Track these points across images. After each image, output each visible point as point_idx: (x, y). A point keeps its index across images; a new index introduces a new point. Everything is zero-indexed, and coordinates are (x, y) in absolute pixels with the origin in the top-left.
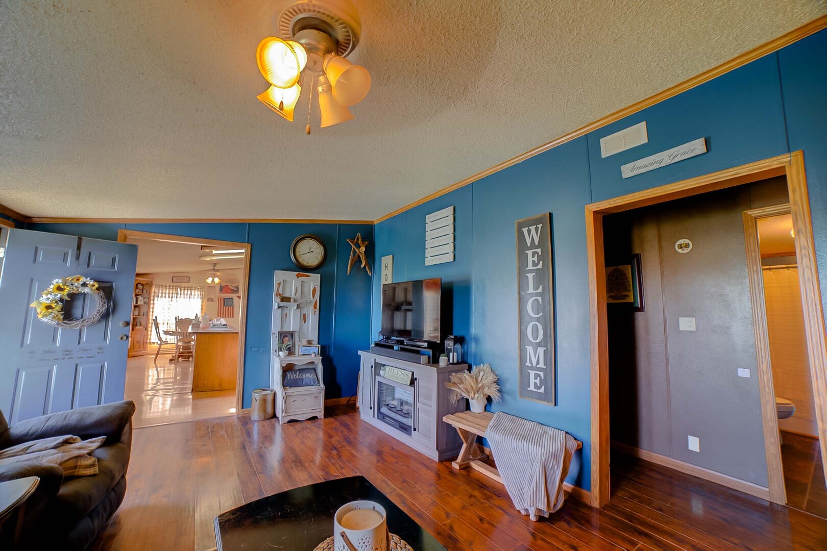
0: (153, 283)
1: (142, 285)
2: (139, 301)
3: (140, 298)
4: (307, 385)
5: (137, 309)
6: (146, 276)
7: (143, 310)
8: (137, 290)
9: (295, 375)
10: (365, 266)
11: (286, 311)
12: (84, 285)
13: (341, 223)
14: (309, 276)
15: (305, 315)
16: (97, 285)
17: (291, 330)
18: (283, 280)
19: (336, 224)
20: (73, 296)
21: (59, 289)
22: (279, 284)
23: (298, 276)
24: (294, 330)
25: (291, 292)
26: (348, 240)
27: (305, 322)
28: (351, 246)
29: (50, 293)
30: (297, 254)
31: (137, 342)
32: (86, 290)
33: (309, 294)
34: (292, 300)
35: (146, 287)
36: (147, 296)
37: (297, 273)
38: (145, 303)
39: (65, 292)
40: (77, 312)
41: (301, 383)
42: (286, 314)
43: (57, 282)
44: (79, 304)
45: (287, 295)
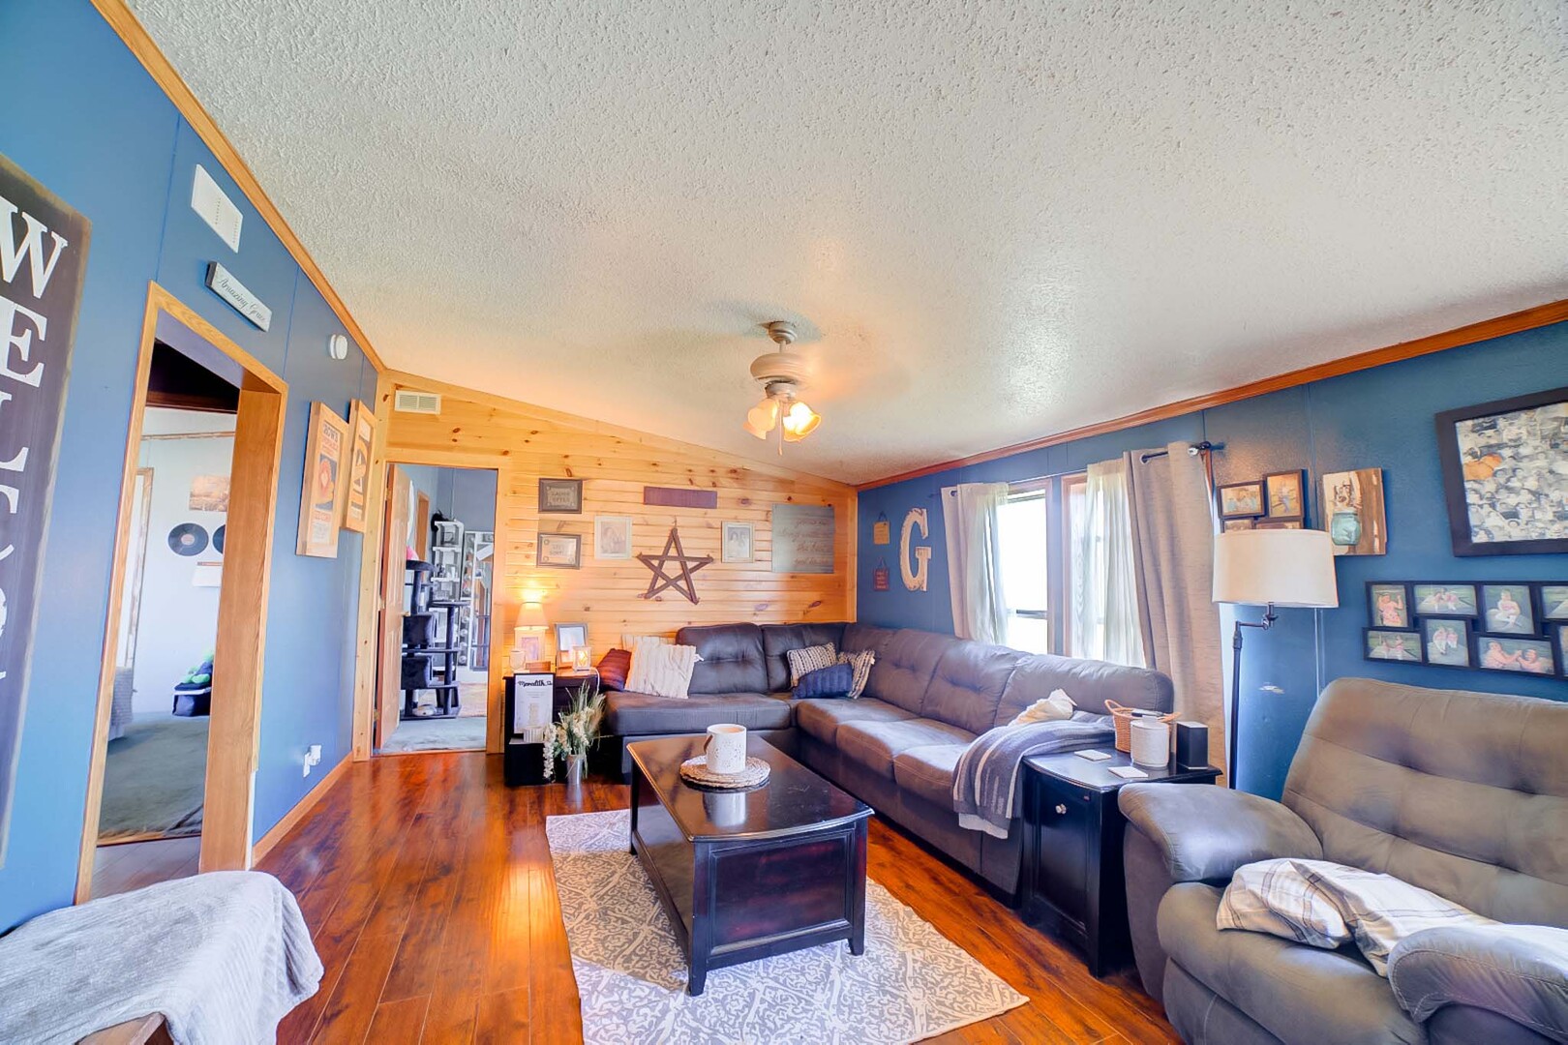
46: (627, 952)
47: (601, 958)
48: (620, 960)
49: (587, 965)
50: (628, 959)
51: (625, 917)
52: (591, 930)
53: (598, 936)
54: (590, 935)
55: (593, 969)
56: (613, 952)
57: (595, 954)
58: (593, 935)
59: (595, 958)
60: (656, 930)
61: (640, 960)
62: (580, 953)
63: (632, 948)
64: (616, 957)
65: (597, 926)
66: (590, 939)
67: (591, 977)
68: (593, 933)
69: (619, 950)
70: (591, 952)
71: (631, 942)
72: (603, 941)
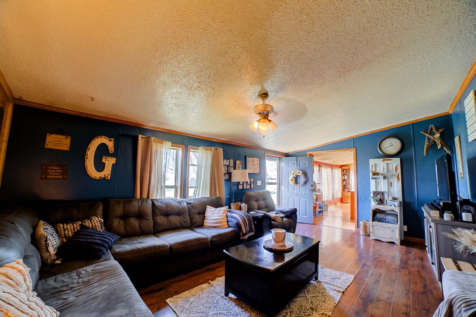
0: (351, 169)
1: (346, 170)
2: (345, 178)
3: (345, 176)
4: (388, 222)
5: (345, 181)
6: (347, 166)
7: (348, 182)
8: (344, 173)
9: (381, 216)
10: (442, 147)
11: (378, 180)
12: (299, 172)
13: (413, 122)
14: (391, 160)
15: (391, 183)
16: (302, 172)
17: (383, 191)
18: (375, 164)
19: (410, 124)
20: (297, 176)
21: (294, 174)
22: (372, 166)
23: (384, 161)
24: (384, 191)
25: (380, 170)
26: (421, 132)
27: (392, 187)
28: (426, 135)
29: (292, 175)
30: (382, 148)
31: (346, 196)
32: (299, 174)
33: (393, 171)
34: (380, 174)
35: (348, 171)
36: (348, 175)
37: (383, 159)
38: (348, 178)
39: (295, 175)
40: (298, 181)
41: (384, 220)
42: (379, 182)
43: (293, 172)
44: (299, 178)
45: (378, 171)
46: (321, 295)
47: (329, 298)
48: (325, 294)
49: (335, 299)
50: (323, 293)
51: (310, 303)
52: (324, 307)
53: (324, 303)
54: (326, 306)
55: (334, 297)
56: (324, 297)
57: (330, 300)
58: (326, 305)
59: (331, 299)
60: (307, 294)
61: (320, 291)
62: (334, 303)
63: (319, 295)
64: (325, 295)
65: (321, 307)
66: (327, 304)
67: (336, 296)
68: (325, 305)
69: (322, 297)
70: (331, 301)
71: (317, 296)
72: (324, 301)
